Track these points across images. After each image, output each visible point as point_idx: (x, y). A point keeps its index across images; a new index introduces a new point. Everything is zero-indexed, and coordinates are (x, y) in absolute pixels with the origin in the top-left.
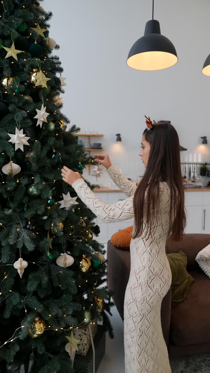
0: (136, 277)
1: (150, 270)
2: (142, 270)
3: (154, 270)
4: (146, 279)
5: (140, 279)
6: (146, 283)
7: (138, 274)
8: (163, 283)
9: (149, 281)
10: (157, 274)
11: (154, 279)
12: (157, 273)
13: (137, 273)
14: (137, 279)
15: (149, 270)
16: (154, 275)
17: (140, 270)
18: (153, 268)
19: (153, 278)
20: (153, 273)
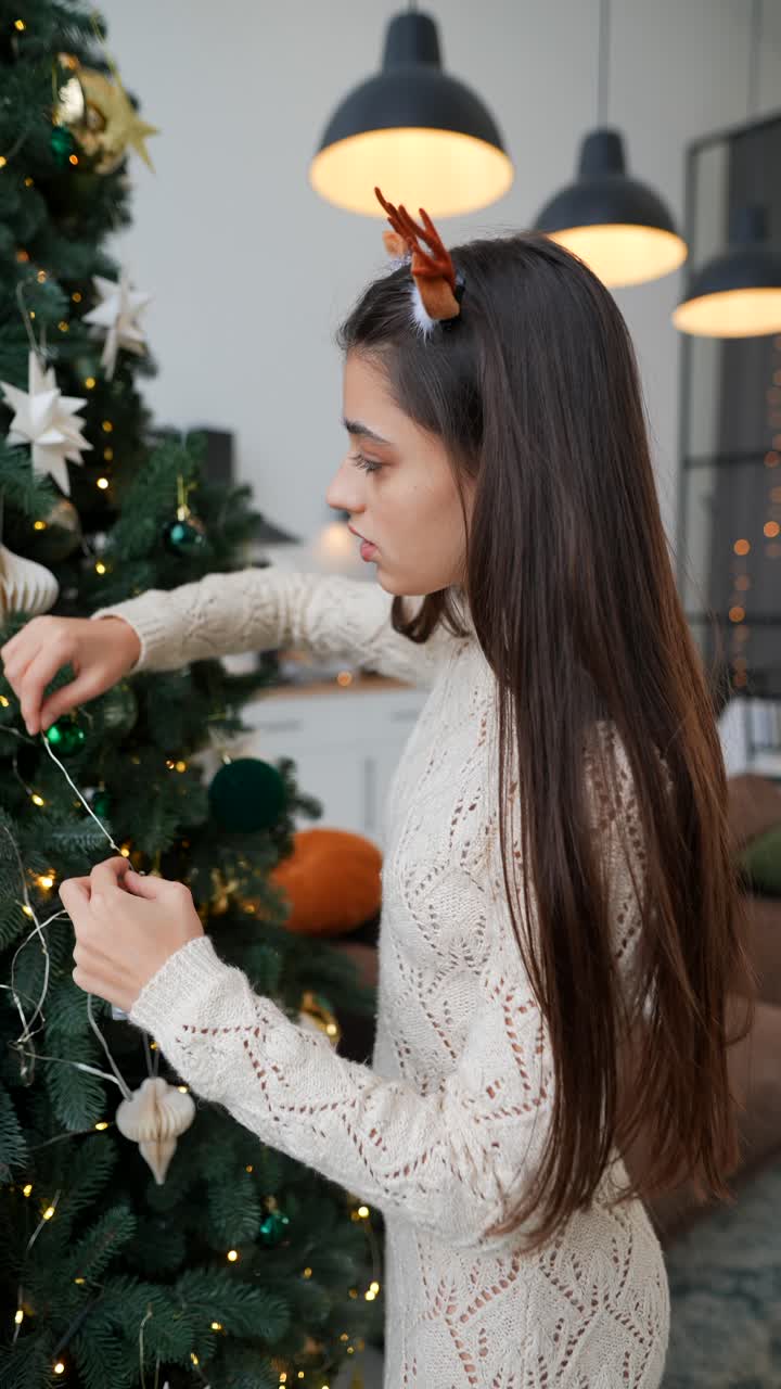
0: (458, 1344)
1: (555, 1282)
2: (495, 1290)
3: (578, 1276)
4: (532, 1350)
5: (483, 1353)
6: (536, 1377)
7: (472, 1319)
8: (637, 1345)
9: (553, 1357)
10: (600, 1298)
11: (581, 1332)
12: (600, 1291)
13: (461, 1309)
14: (462, 1356)
15: (547, 1281)
16: (581, 1309)
17: (477, 1292)
18: (570, 1267)
19: (575, 1332)
20: (577, 1295)
